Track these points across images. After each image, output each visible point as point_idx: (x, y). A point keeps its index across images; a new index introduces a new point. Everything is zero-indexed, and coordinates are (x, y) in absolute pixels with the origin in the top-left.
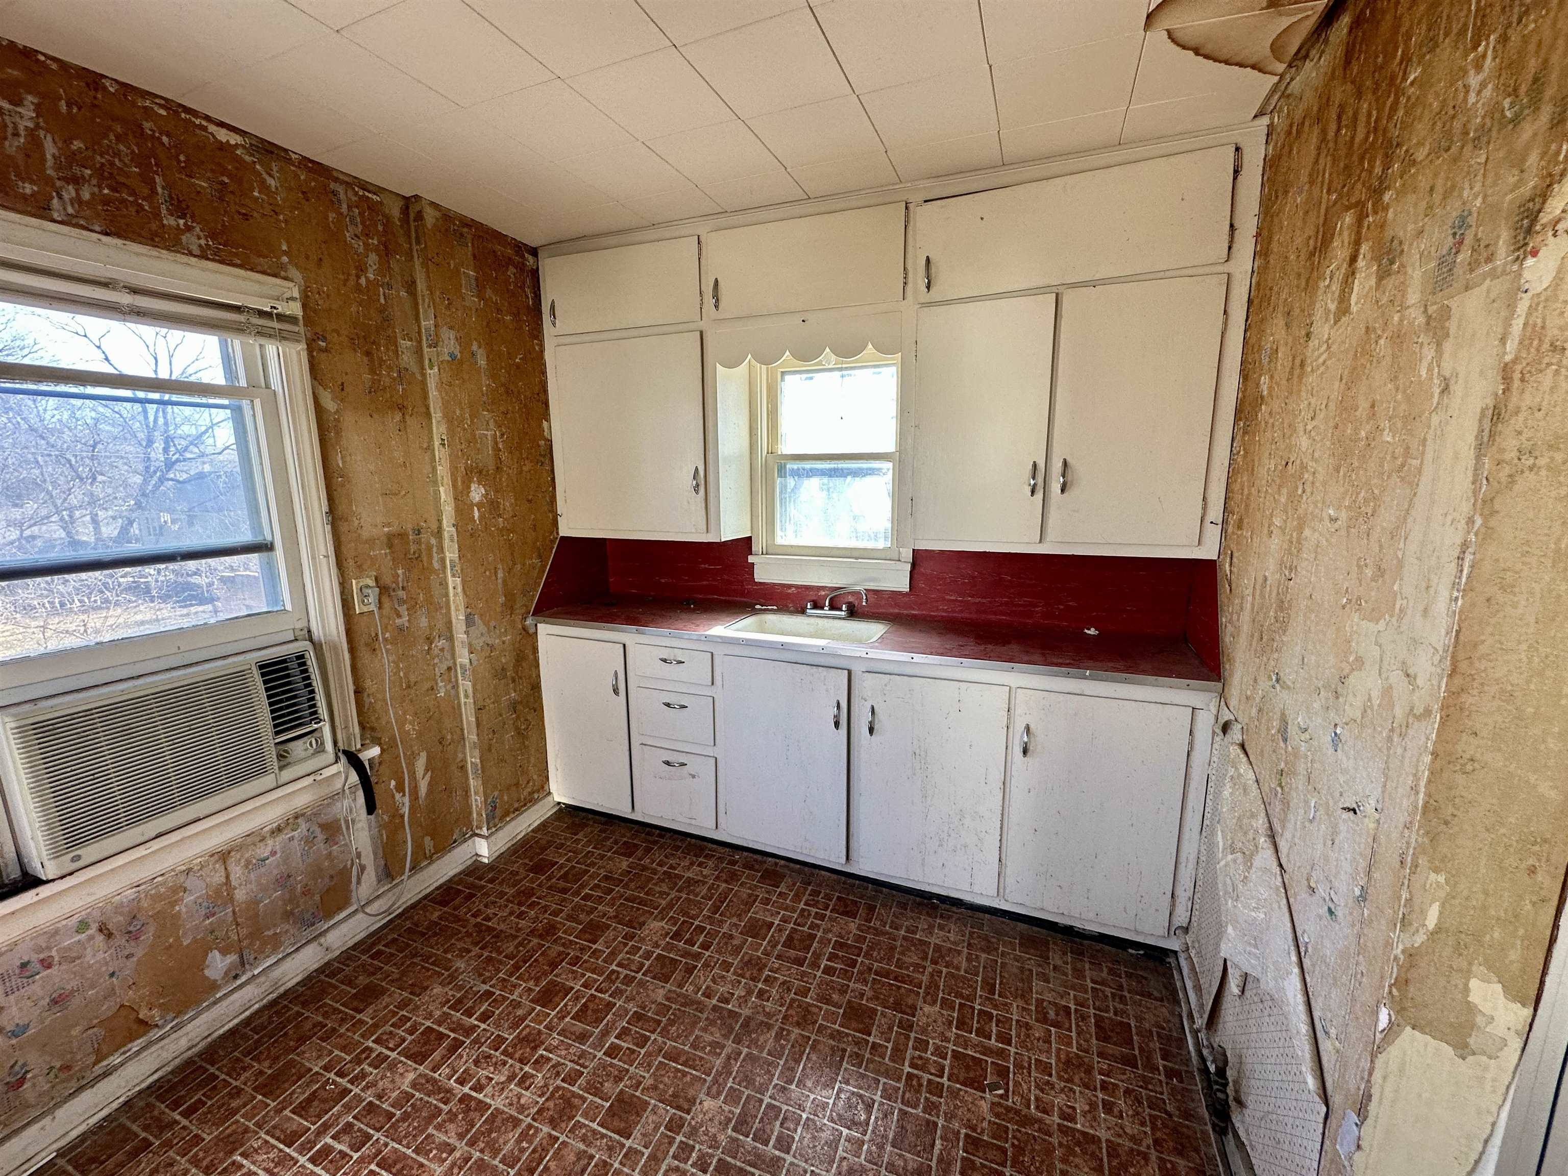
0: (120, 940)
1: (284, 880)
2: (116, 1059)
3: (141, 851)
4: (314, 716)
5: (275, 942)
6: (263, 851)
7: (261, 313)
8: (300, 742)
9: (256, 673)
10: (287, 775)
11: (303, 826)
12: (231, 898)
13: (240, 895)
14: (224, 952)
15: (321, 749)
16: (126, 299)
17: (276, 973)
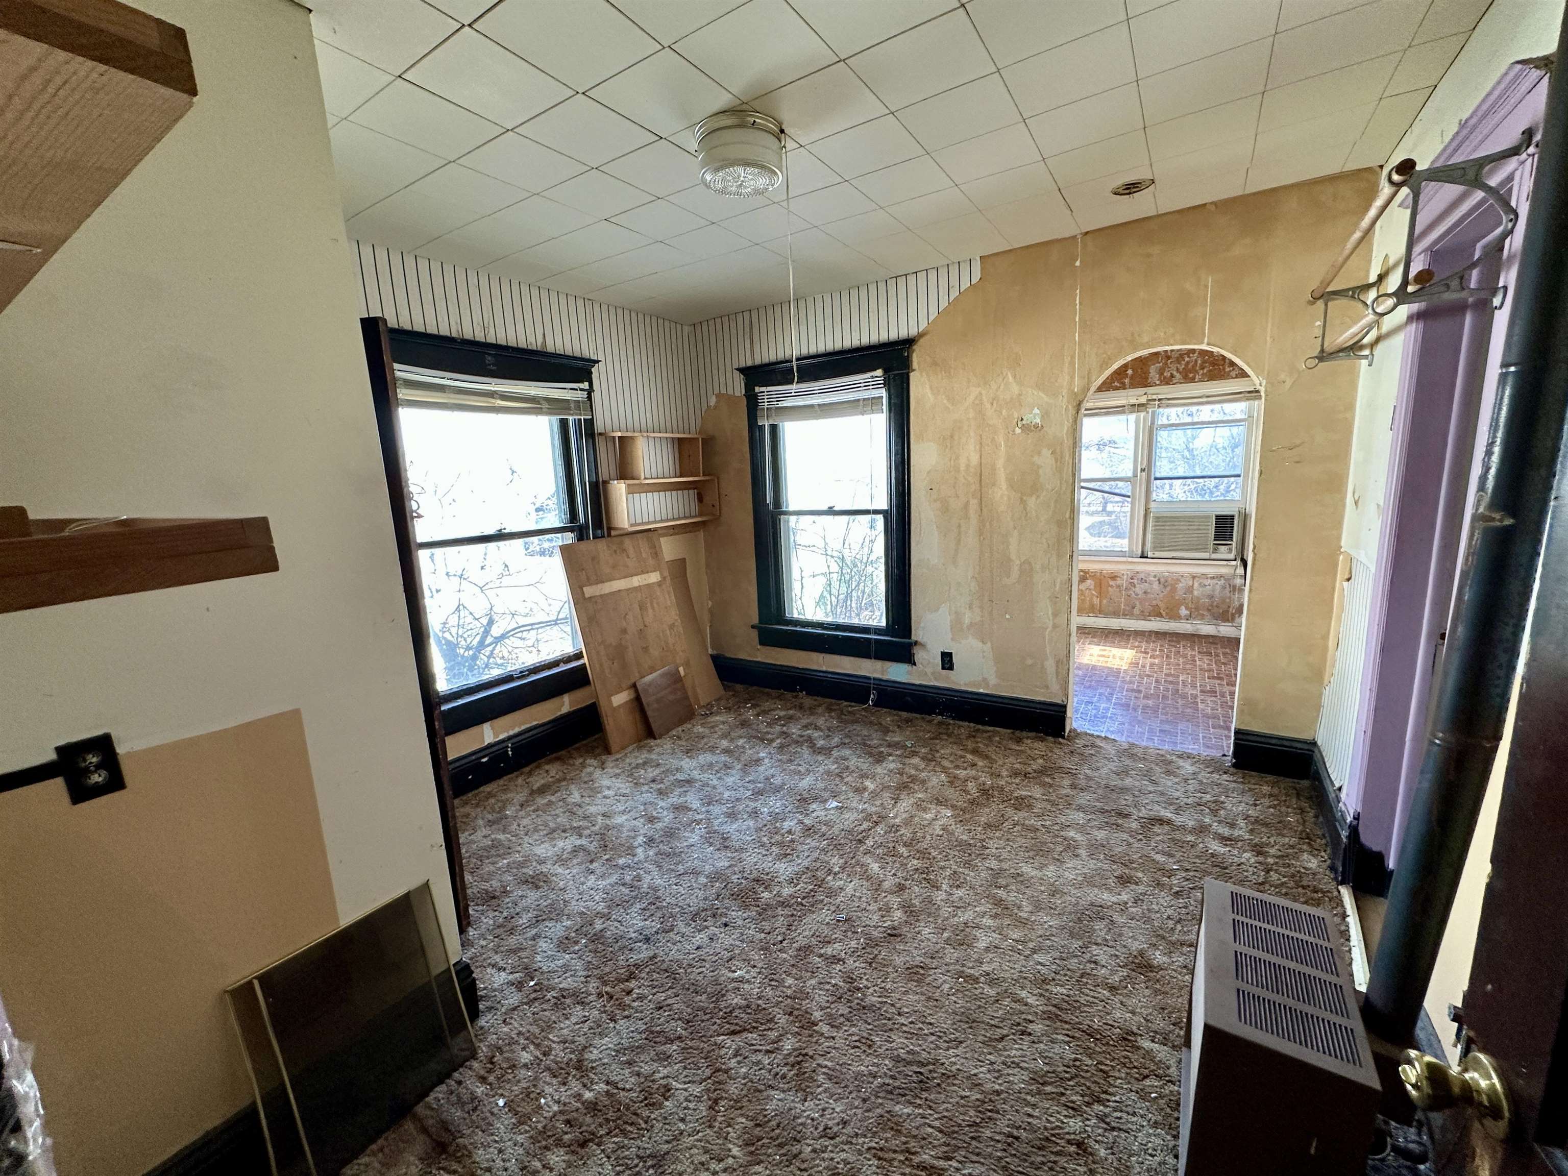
0: (1161, 586)
1: (1211, 597)
2: (1153, 618)
3: (1169, 561)
4: (1231, 539)
5: (1202, 617)
6: (1207, 582)
7: (1250, 392)
8: (1223, 547)
9: (1214, 518)
10: (1214, 556)
11: (1223, 581)
12: (1192, 592)
13: (1196, 593)
14: (1187, 608)
15: (1230, 551)
16: (1205, 400)
17: (1199, 626)
